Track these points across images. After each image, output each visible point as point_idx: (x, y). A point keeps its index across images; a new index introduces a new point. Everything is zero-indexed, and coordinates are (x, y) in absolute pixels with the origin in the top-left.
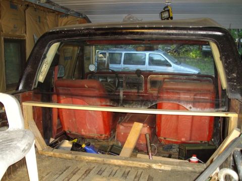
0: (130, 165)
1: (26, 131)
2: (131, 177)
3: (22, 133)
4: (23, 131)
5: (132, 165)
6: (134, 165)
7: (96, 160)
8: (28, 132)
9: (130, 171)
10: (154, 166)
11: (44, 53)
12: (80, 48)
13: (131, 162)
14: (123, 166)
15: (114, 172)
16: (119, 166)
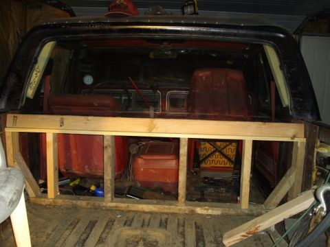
0: (165, 211)
1: (10, 171)
2: (172, 226)
3: (3, 173)
4: (6, 170)
5: (168, 211)
6: (172, 211)
7: (117, 207)
8: (12, 172)
9: (167, 219)
10: (199, 210)
11: (35, 55)
12: (73, 51)
13: (166, 206)
14: (156, 213)
15: (147, 221)
16: (151, 213)
